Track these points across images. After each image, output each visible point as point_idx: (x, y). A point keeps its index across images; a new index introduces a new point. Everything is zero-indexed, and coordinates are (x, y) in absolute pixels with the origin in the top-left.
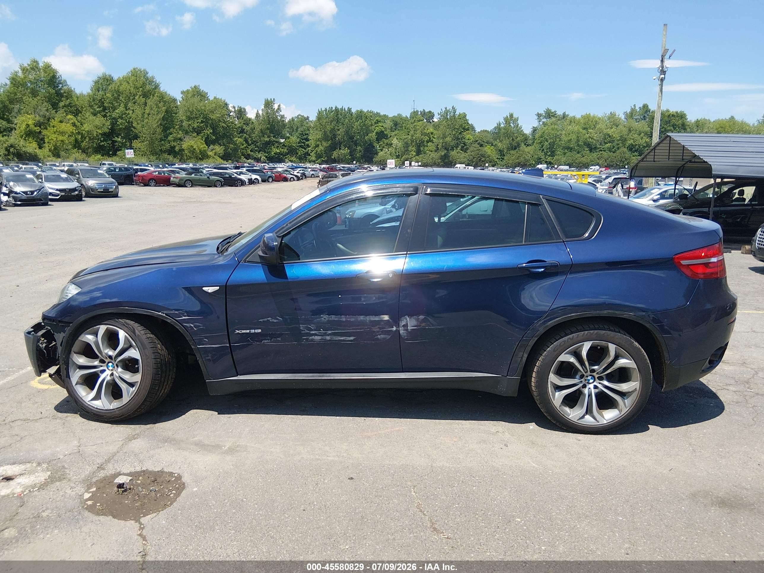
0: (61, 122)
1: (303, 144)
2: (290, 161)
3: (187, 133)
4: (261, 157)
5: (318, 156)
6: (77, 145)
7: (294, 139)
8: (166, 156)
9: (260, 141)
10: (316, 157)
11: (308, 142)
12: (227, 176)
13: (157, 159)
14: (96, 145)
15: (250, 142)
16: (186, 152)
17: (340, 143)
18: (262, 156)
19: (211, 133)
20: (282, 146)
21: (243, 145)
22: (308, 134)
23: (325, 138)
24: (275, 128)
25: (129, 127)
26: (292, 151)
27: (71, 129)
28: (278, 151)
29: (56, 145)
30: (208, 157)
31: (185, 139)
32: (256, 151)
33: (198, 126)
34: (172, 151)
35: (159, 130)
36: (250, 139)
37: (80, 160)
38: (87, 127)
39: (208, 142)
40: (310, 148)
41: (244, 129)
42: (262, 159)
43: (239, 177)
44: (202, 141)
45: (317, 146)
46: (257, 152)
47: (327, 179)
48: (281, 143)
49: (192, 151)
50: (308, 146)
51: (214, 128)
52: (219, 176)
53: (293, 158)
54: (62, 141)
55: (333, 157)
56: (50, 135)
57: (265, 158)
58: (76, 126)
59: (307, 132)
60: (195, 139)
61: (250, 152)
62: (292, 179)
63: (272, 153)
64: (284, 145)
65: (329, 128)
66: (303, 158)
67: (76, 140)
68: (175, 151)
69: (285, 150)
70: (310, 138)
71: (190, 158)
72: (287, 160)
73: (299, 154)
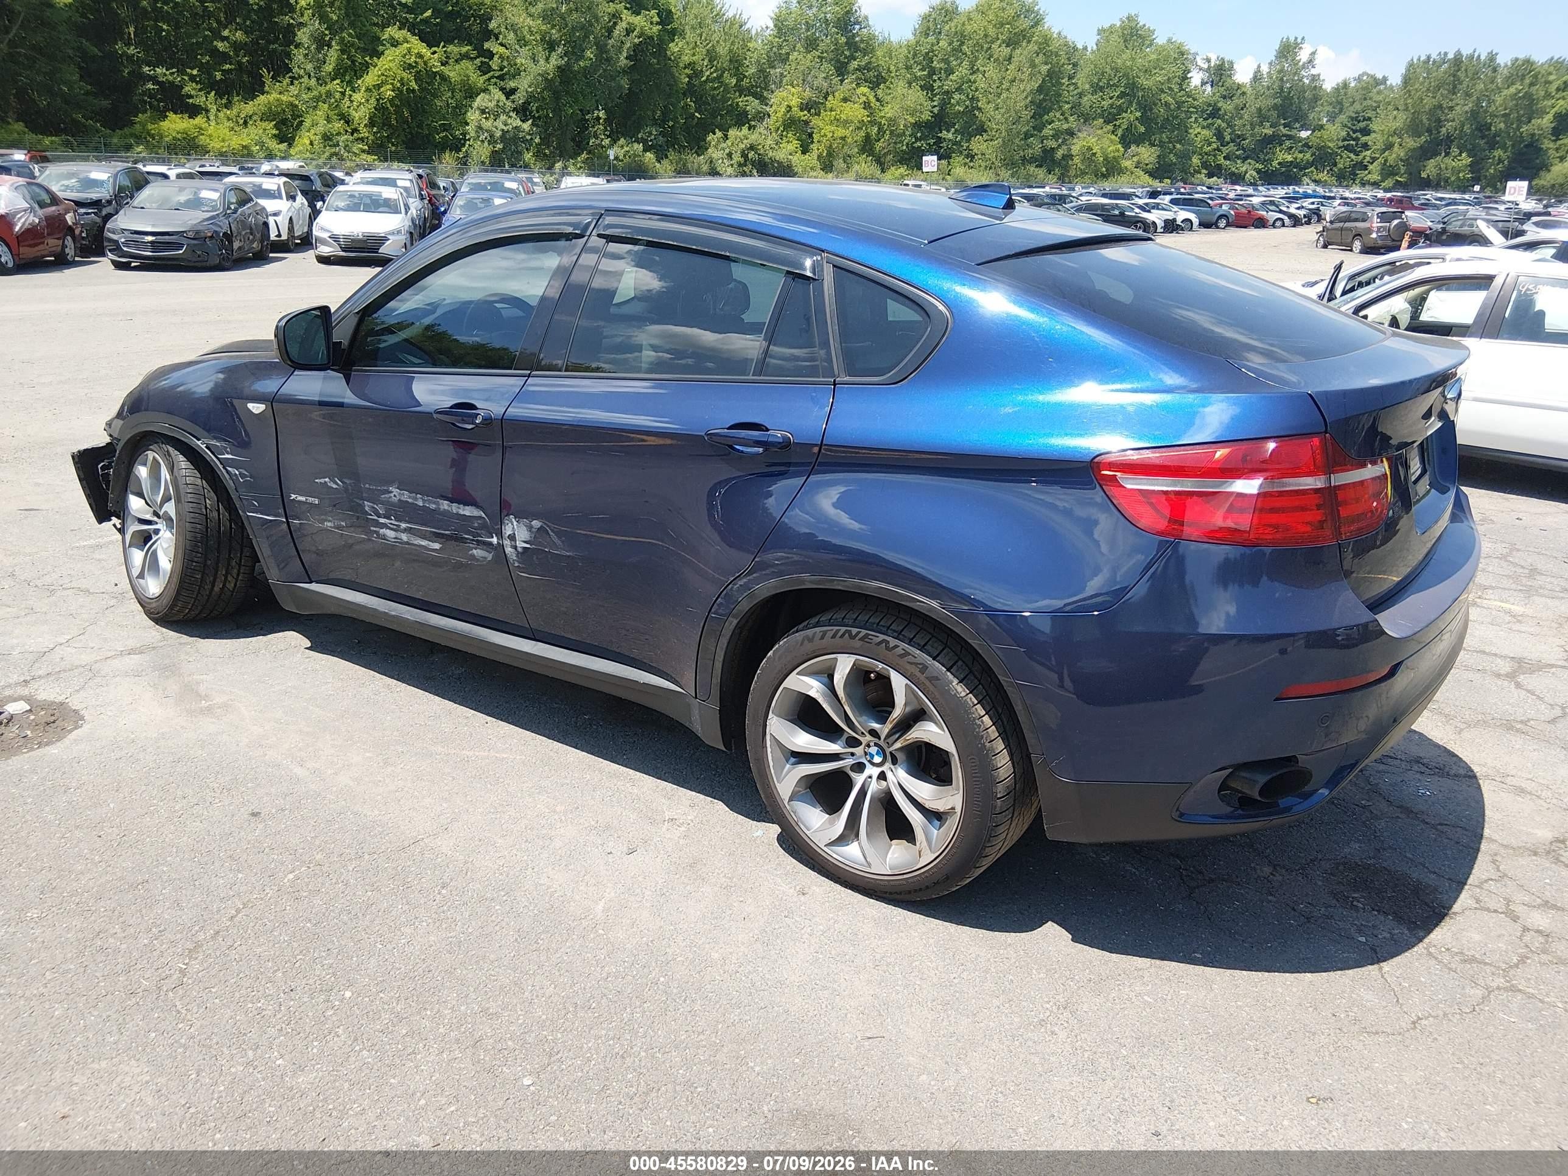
0: (845, 100)
1: (1354, 143)
2: (1315, 181)
3: (1087, 118)
4: (1246, 172)
5: (1388, 171)
6: (867, 146)
7: (1334, 132)
8: (1032, 169)
9: (1252, 135)
10: (1381, 174)
11: (1367, 138)
12: (1117, 212)
13: (1012, 176)
14: (907, 147)
15: (1228, 138)
16: (1077, 160)
17: (1449, 140)
18: (1249, 169)
19: (1137, 119)
20: (1302, 146)
21: (1209, 144)
22: (1369, 119)
23: (1414, 128)
24: (1291, 104)
25: (971, 111)
26: (1323, 158)
27: (860, 113)
28: (1289, 158)
29: (831, 146)
30: (1121, 171)
31: (1080, 134)
32: (1238, 157)
33: (1112, 105)
34: (1048, 160)
35: (1026, 114)
36: (1229, 130)
37: (866, 178)
38: (889, 111)
39: (1128, 139)
40: (1368, 153)
41: (1219, 109)
42: (1248, 175)
43: (1145, 215)
44: (1113, 137)
45: (1389, 147)
46: (1239, 161)
47: (1341, 224)
48: (1300, 140)
49: (1089, 156)
50: (1366, 146)
51: (1146, 108)
52: (1099, 212)
53: (1323, 176)
54: (843, 138)
55: (1424, 175)
56: (824, 127)
57: (1255, 174)
58: (870, 107)
59: (1370, 114)
60: (1099, 132)
61: (1223, 160)
62: (1278, 223)
63: (1275, 163)
64: (1306, 145)
65: (1429, 102)
66: (1346, 177)
67: (868, 137)
68: (1053, 160)
69: (1308, 156)
70: (1374, 126)
71: (1083, 173)
72: (1306, 180)
73: (1341, 166)
